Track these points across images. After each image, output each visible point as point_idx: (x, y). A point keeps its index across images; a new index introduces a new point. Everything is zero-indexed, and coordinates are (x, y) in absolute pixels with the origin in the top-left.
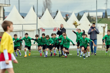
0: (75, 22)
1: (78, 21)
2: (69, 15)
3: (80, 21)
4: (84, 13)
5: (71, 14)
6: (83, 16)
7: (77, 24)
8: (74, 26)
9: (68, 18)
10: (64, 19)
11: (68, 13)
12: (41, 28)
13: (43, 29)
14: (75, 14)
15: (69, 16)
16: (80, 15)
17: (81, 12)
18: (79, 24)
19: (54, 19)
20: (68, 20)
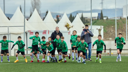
0: (67, 23)
1: (71, 23)
2: (60, 16)
3: (73, 23)
4: (77, 13)
5: (63, 15)
6: (75, 17)
7: (70, 26)
8: (66, 28)
9: (59, 19)
10: (55, 20)
11: (59, 14)
12: (29, 31)
13: (32, 32)
14: (67, 15)
15: (60, 18)
16: (72, 16)
17: (74, 12)
18: (72, 26)
19: (43, 20)
20: (59, 22)
